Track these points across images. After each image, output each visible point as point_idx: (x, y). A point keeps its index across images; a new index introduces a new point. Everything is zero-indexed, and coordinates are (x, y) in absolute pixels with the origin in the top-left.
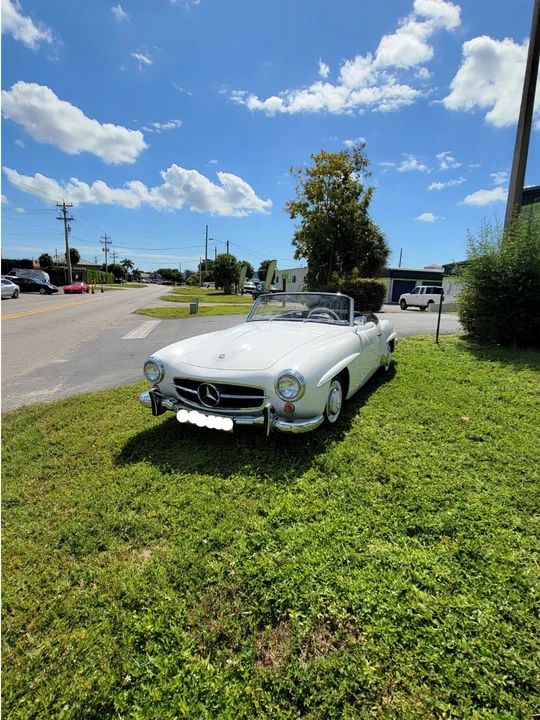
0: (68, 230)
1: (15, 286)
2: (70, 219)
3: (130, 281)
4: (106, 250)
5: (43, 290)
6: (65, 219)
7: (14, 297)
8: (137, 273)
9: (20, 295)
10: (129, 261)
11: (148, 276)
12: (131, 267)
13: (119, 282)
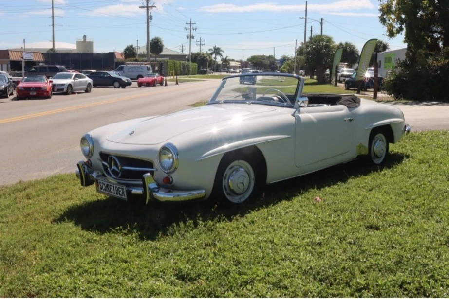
0: (149, 18)
1: (88, 80)
2: (152, 7)
3: (217, 71)
4: (191, 37)
5: (117, 84)
6: (148, 7)
7: (87, 91)
8: (226, 61)
9: (93, 89)
10: (218, 49)
11: (238, 64)
12: (221, 55)
13: (204, 73)
